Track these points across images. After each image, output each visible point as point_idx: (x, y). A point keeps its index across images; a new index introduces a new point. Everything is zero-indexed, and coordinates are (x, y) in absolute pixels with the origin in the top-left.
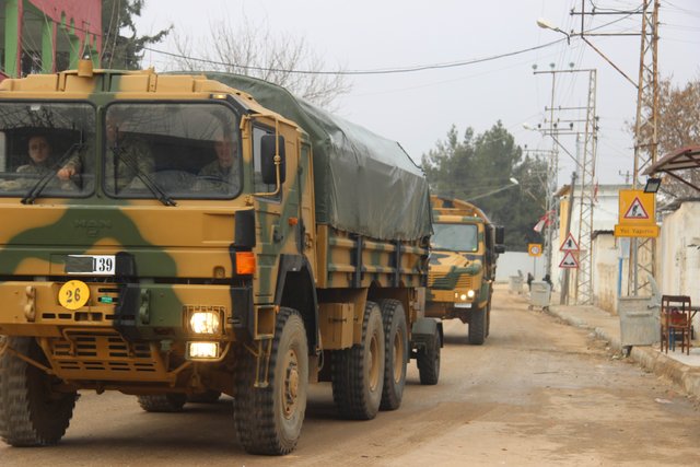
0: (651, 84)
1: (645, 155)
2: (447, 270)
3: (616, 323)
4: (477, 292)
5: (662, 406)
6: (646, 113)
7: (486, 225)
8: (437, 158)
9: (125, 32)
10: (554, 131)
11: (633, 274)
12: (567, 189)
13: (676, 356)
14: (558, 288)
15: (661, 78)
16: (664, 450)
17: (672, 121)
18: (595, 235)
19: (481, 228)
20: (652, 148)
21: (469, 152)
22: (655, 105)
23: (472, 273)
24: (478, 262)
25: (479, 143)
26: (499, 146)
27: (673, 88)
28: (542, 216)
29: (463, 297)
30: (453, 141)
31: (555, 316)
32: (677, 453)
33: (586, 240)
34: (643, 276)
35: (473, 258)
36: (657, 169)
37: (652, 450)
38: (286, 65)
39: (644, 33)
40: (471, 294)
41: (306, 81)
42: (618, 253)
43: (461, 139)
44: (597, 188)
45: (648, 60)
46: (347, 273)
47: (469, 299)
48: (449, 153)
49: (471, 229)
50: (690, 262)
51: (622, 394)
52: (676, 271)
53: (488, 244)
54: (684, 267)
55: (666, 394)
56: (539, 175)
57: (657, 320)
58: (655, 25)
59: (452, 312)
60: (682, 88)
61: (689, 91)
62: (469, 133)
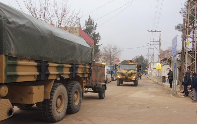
0: (160, 50)
1: (160, 59)
2: (130, 73)
3: (156, 79)
4: (136, 77)
5: (162, 89)
6: (160, 54)
7: (138, 65)
8: (134, 59)
9: (97, 44)
10: (149, 56)
11: (158, 74)
12: (150, 63)
13: (164, 83)
14: (149, 75)
15: (162, 50)
16: (162, 95)
17: (163, 55)
18: (154, 69)
19: (137, 65)
20: (161, 58)
21: (138, 58)
22: (161, 53)
23: (135, 73)
24: (136, 71)
25: (139, 57)
26: (142, 58)
27: (163, 51)
28: (147, 66)
29: (133, 78)
30: (136, 57)
31: (149, 78)
32: (164, 95)
33: (152, 69)
34: (160, 73)
35: (135, 71)
36: (161, 61)
37: (161, 95)
38: (116, 48)
39: (159, 44)
40: (135, 77)
41: (118, 50)
42: (157, 71)
43: (137, 57)
44: (154, 63)
45: (160, 47)
46: (34, 75)
47: (134, 78)
48: (136, 58)
49: (135, 66)
50: (165, 72)
51: (157, 88)
52: (164, 73)
53: (138, 68)
54: (165, 73)
55: (162, 88)
56: (147, 61)
57: (161, 79)
58: (161, 43)
59: (131, 80)
60: (164, 51)
61: (165, 51)
62: (138, 56)
